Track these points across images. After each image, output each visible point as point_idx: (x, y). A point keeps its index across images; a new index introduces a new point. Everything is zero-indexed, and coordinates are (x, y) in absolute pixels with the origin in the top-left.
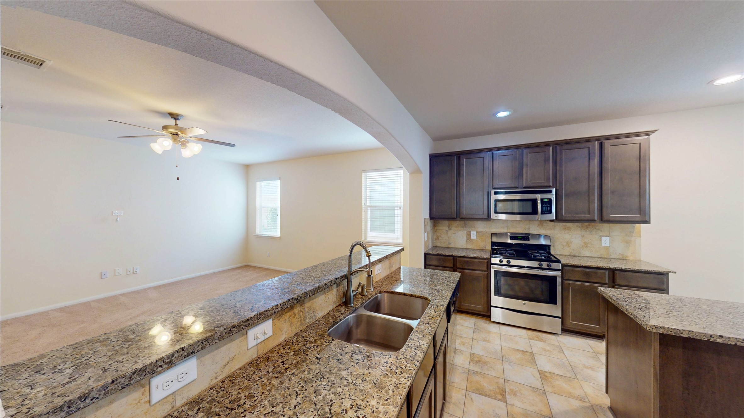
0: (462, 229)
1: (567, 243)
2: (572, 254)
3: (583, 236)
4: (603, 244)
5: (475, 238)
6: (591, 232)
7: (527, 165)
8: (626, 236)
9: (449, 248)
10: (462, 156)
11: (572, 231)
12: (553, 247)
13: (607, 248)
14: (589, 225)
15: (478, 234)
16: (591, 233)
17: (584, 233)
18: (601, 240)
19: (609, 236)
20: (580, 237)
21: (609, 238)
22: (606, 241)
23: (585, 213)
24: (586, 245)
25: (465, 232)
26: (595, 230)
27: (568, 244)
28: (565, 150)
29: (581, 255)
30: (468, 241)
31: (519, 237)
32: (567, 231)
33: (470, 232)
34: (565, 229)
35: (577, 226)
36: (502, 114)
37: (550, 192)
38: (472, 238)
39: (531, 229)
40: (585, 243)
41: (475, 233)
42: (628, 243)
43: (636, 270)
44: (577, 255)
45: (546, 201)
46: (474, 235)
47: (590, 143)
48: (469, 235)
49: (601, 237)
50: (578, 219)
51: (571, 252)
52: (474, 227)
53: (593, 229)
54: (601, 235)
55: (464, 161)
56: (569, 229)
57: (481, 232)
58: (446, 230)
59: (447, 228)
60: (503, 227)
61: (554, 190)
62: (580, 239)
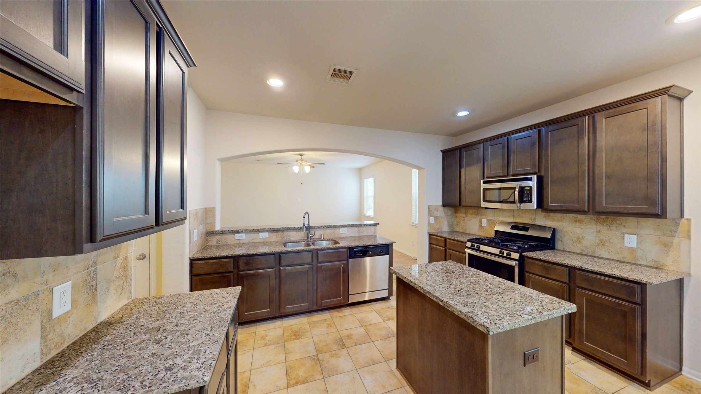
0: (475, 216)
1: (578, 238)
2: (584, 253)
3: (599, 232)
4: (627, 244)
5: (486, 225)
6: (610, 226)
7: (514, 152)
8: (664, 235)
9: (465, 233)
10: (463, 150)
11: (585, 224)
12: (561, 242)
13: (632, 251)
14: (607, 218)
15: (488, 222)
16: (609, 228)
17: (599, 227)
18: (624, 239)
19: (635, 235)
20: (595, 232)
21: (636, 236)
22: (631, 241)
23: (574, 203)
24: (602, 243)
25: (478, 219)
26: (615, 225)
27: (579, 240)
28: (552, 131)
29: (595, 255)
30: (480, 228)
31: (520, 228)
32: (578, 224)
33: (481, 219)
34: (576, 221)
35: (591, 219)
36: (462, 114)
37: (531, 179)
38: (483, 225)
39: (537, 220)
40: (601, 241)
41: (486, 220)
42: (667, 246)
43: (598, 272)
44: (590, 254)
45: (527, 190)
46: (485, 222)
47: (580, 119)
48: (481, 222)
49: (624, 235)
50: (565, 209)
51: (583, 250)
52: (485, 215)
53: (613, 224)
54: (624, 231)
55: (465, 154)
56: (580, 221)
57: (491, 220)
58: (464, 217)
59: (464, 215)
60: (509, 216)
61: (535, 177)
62: (595, 235)
